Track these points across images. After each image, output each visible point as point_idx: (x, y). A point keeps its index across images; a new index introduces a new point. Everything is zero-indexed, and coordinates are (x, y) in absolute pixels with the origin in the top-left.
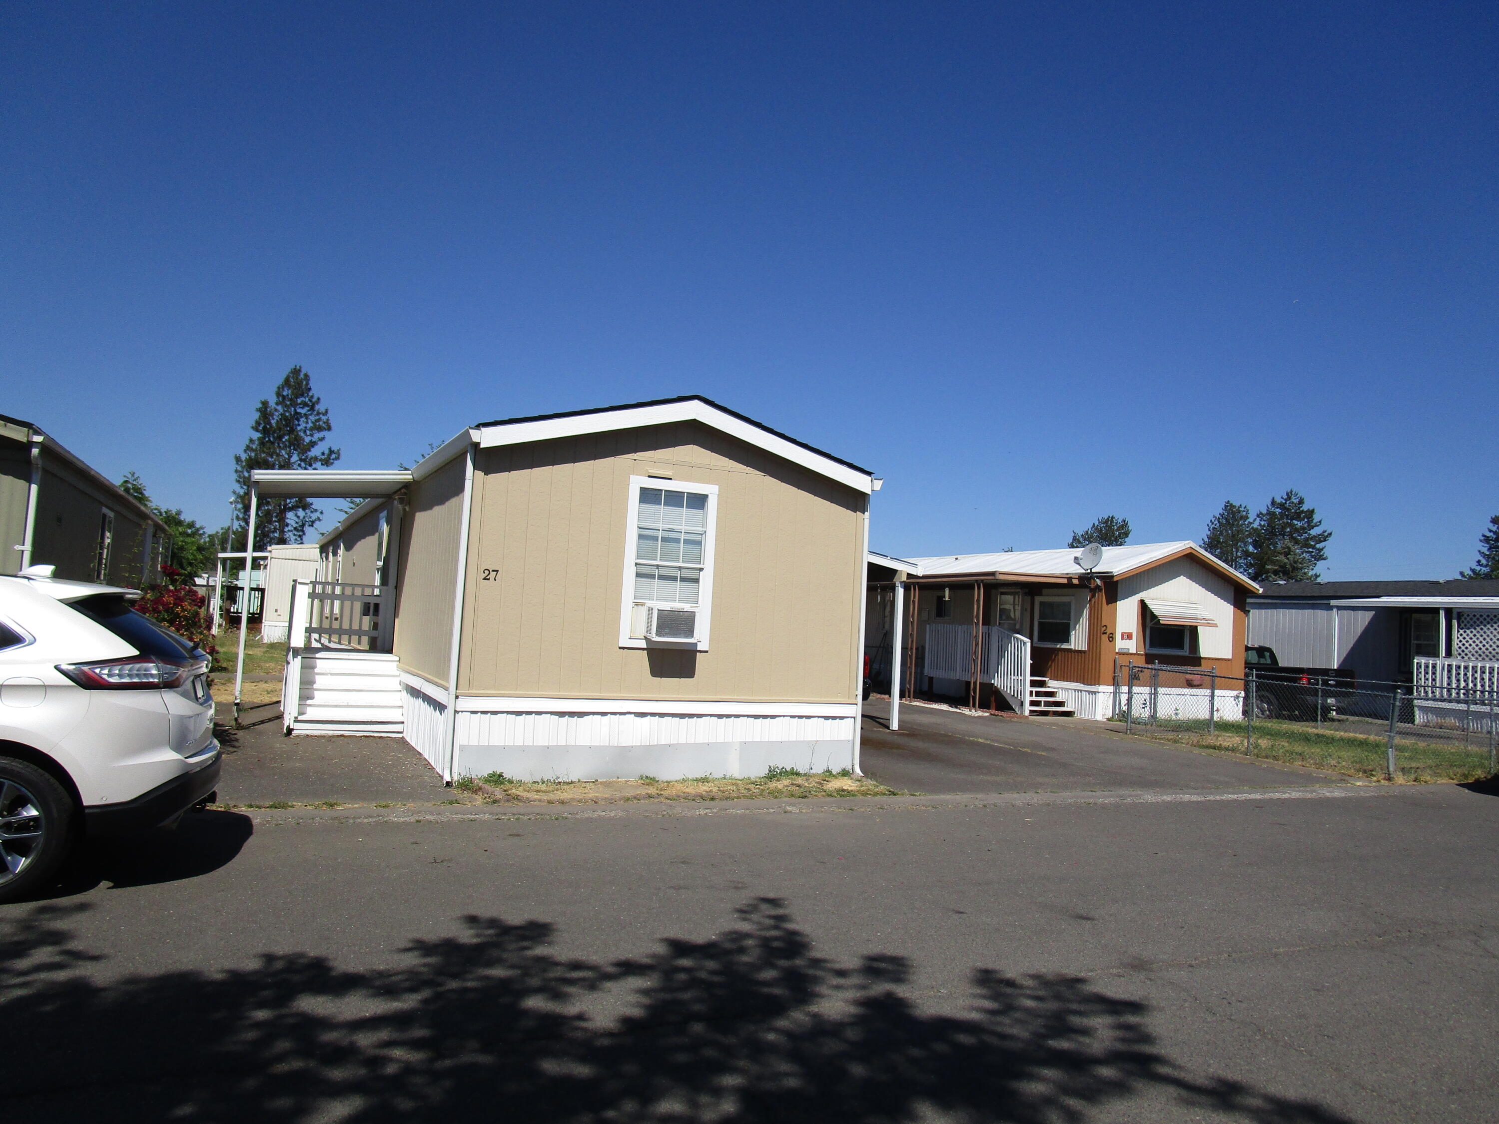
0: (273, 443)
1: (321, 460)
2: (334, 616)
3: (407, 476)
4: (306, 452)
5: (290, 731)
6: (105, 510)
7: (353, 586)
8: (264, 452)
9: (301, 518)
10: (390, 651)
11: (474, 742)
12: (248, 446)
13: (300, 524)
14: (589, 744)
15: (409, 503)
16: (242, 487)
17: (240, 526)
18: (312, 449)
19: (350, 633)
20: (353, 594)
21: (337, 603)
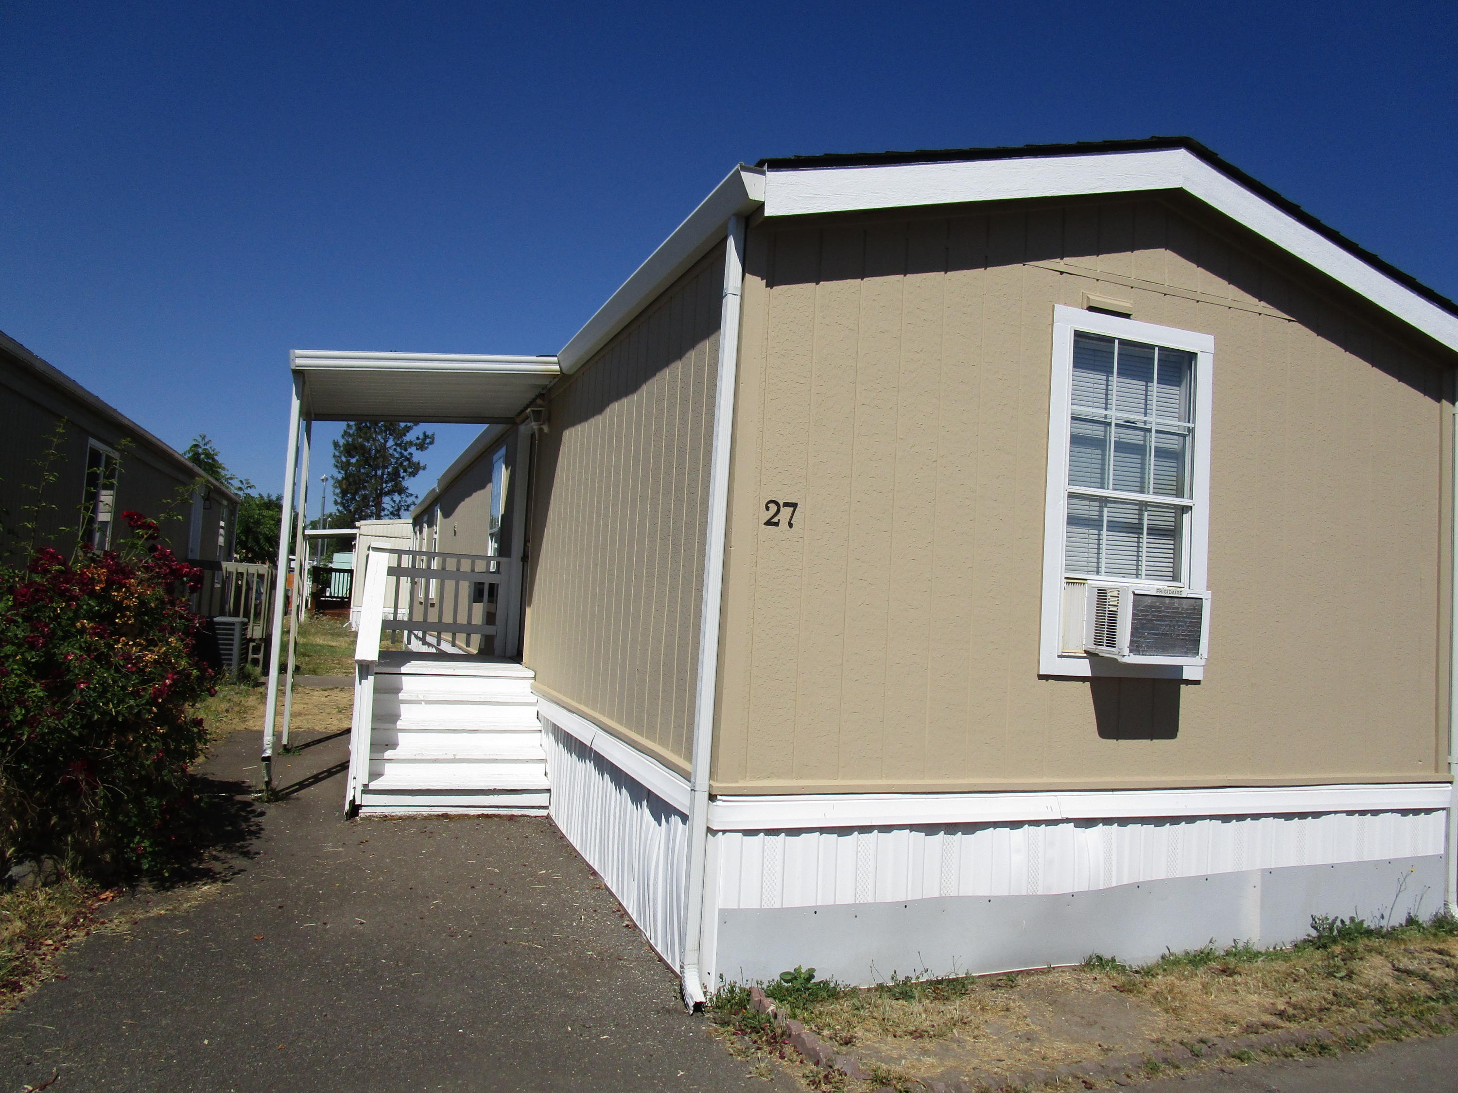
0: (369, 428)
1: (416, 445)
2: (430, 602)
3: (550, 365)
4: (402, 437)
5: (355, 809)
6: (93, 442)
7: (459, 557)
8: (361, 438)
9: (397, 502)
10: (517, 657)
11: (751, 902)
12: (345, 432)
13: (396, 508)
14: (986, 893)
15: (549, 420)
16: (339, 472)
17: (338, 510)
18: (407, 434)
19: (454, 629)
20: (458, 570)
21: (433, 582)
